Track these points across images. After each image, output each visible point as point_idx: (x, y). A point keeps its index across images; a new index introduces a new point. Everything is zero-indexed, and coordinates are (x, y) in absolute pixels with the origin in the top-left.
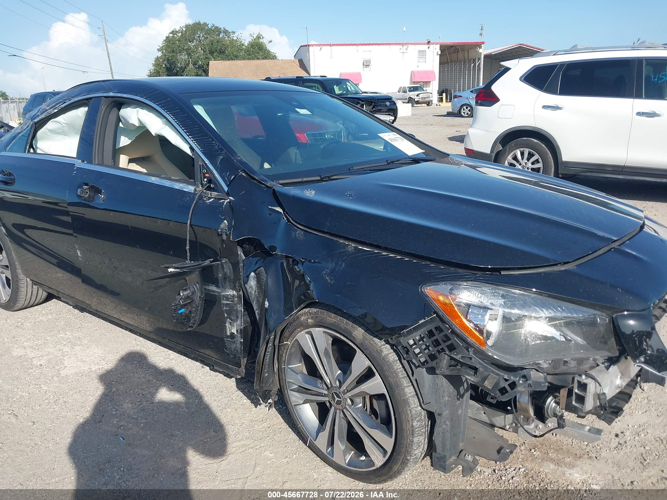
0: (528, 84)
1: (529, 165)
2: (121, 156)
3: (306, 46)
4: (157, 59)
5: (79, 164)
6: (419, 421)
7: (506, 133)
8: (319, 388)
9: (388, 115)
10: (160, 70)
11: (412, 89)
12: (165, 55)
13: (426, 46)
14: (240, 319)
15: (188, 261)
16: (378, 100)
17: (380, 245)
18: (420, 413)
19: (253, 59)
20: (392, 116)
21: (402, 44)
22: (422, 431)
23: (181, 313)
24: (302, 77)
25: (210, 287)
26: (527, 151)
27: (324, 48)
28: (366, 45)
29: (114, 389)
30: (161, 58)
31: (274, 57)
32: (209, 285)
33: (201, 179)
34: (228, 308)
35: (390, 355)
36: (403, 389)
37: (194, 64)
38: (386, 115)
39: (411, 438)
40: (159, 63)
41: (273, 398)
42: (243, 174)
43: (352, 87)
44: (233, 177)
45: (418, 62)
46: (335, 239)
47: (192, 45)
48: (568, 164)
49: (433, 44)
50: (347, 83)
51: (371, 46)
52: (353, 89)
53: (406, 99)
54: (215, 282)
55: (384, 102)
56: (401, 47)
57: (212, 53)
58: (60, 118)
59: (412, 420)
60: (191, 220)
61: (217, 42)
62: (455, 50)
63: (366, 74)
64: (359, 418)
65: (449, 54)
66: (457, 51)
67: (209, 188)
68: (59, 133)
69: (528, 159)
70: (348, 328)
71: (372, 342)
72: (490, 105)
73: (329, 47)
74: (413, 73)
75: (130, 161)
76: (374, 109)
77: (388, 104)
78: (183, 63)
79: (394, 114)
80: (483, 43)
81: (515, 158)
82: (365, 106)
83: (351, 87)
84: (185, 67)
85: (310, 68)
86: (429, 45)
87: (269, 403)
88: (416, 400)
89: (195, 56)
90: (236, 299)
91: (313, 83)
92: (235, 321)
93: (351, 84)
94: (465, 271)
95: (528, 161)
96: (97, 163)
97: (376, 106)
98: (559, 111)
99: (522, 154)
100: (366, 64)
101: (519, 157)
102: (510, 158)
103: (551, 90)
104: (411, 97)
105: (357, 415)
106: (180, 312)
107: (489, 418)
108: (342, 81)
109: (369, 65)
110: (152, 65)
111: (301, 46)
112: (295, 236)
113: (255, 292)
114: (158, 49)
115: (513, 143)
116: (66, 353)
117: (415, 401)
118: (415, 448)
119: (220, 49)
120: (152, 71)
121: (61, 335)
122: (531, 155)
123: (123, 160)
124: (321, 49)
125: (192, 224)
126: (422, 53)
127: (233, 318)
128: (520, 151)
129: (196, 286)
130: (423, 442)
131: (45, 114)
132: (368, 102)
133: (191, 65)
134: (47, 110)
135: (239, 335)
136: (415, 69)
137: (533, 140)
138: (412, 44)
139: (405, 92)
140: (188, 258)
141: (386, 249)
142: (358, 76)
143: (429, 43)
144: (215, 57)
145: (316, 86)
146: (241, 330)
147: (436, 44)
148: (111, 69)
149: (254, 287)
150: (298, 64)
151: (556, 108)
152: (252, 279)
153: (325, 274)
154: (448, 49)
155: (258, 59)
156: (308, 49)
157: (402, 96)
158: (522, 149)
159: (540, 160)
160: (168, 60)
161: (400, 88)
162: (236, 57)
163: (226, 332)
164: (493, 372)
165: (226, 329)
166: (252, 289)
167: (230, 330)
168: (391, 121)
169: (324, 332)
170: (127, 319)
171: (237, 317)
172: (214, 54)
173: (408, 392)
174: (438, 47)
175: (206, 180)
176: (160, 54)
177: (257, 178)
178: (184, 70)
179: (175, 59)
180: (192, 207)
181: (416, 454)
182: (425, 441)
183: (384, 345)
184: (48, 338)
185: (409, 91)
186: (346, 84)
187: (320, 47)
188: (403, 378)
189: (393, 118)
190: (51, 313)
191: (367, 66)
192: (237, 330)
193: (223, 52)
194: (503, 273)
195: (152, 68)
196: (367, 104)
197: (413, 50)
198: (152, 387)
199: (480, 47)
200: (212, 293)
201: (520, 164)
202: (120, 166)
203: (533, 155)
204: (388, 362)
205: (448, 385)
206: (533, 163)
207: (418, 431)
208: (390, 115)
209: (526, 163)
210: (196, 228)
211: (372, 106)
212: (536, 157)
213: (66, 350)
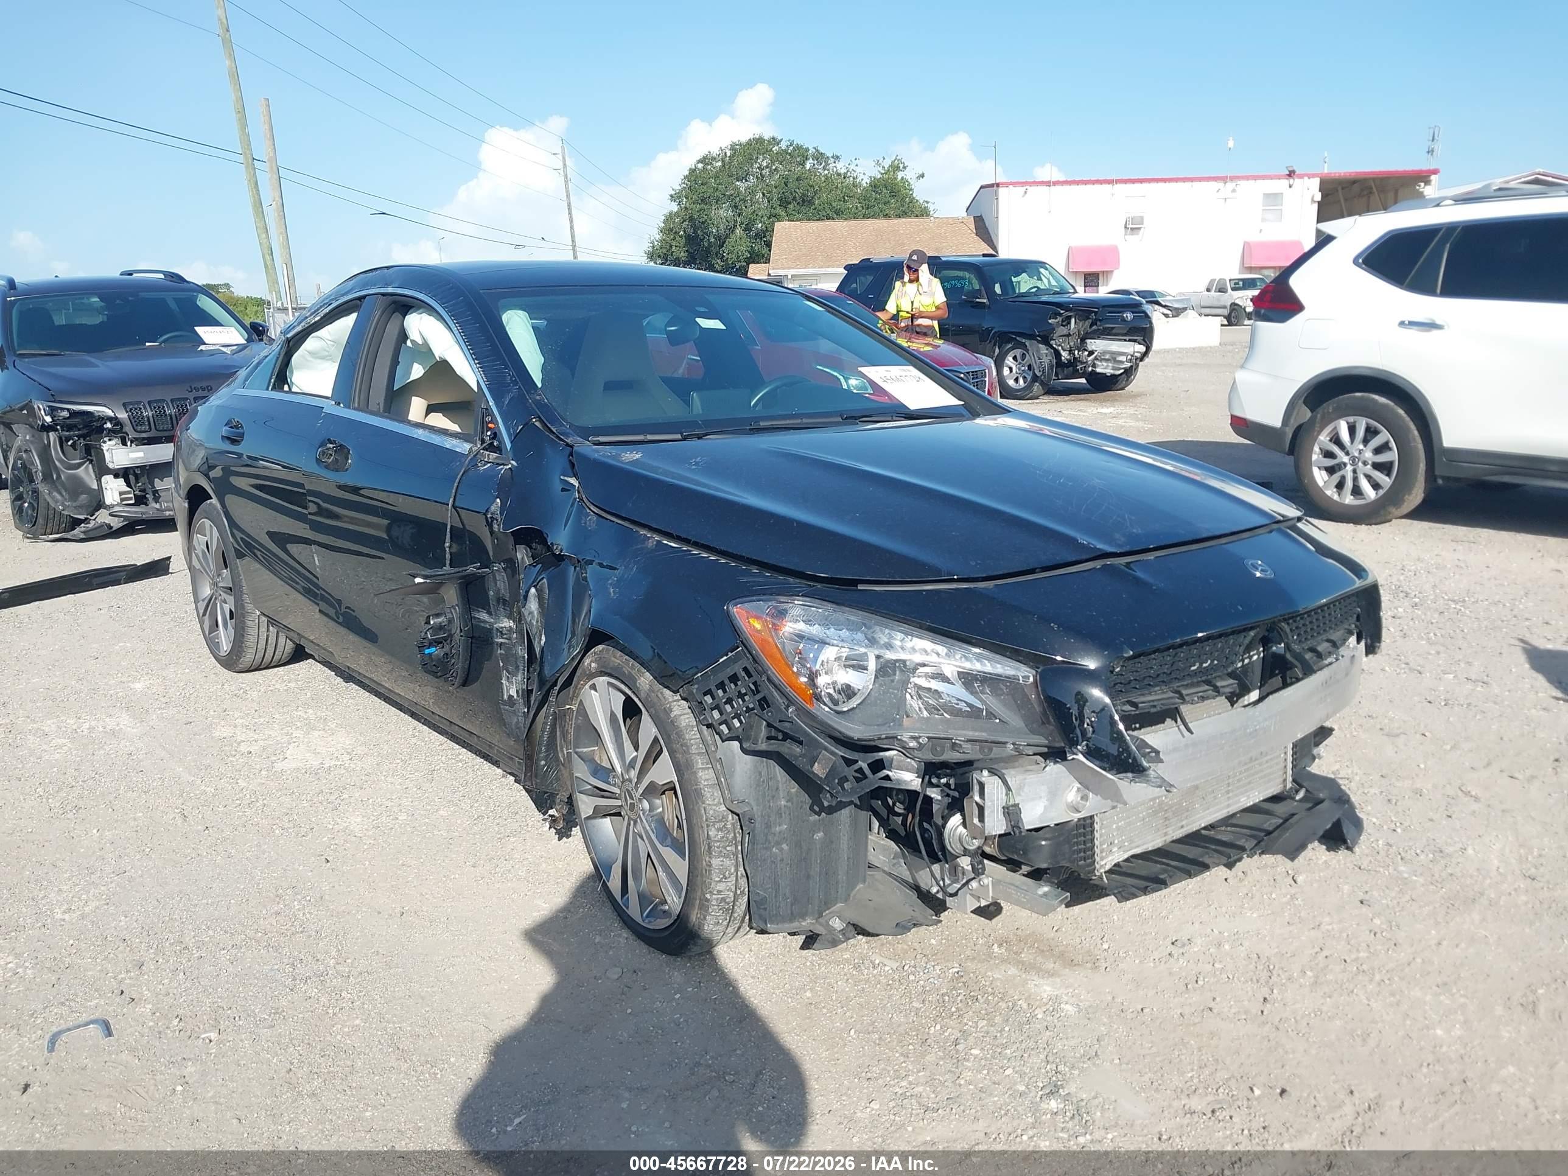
0: (1374, 272)
1: (1368, 455)
2: (413, 398)
3: (991, 186)
4: (670, 218)
5: (330, 408)
6: (719, 830)
7: (1315, 381)
8: (609, 784)
9: (1130, 340)
10: (674, 243)
11: (1241, 283)
12: (686, 208)
13: (1285, 183)
14: (521, 671)
15: (447, 568)
16: (1104, 307)
17: (689, 538)
18: (724, 819)
19: (874, 217)
20: (1140, 344)
21: (1224, 179)
22: (728, 848)
23: (430, 654)
24: (938, 258)
25: (481, 614)
26: (1362, 424)
27: (1032, 189)
28: (1133, 181)
29: (345, 796)
30: (677, 214)
31: (924, 213)
32: (479, 611)
33: (483, 433)
34: (503, 652)
35: (682, 717)
36: (695, 773)
37: (747, 229)
38: (1125, 340)
39: (707, 859)
40: (672, 226)
41: (558, 807)
42: (537, 424)
43: (1051, 279)
44: (520, 428)
45: (1264, 220)
46: (635, 528)
47: (742, 185)
48: (1455, 454)
49: (1301, 176)
50: (1042, 270)
51: (1145, 185)
52: (1054, 283)
53: (1224, 307)
54: (485, 606)
55: (1119, 313)
56: (1220, 185)
57: (784, 203)
58: (324, 332)
59: (708, 826)
60: (454, 499)
61: (798, 179)
62: (1362, 190)
63: (1129, 249)
64: (652, 830)
65: (1346, 200)
66: (1365, 193)
67: (491, 448)
68: (323, 358)
69: (1365, 441)
70: (633, 672)
71: (660, 695)
72: (1282, 319)
73: (1045, 188)
74: (1247, 248)
75: (430, 409)
76: (1094, 327)
77: (1129, 316)
78: (722, 227)
79: (1144, 340)
80: (1435, 172)
81: (1337, 440)
82: (1073, 321)
83: (1049, 279)
84: (727, 236)
85: (997, 236)
86: (1291, 181)
87: (550, 816)
88: (718, 794)
89: (747, 212)
90: (515, 635)
91: (960, 270)
92: (514, 675)
93: (1050, 273)
94: (798, 581)
95: (1365, 446)
96: (356, 405)
97: (1100, 320)
98: (1435, 333)
99: (1352, 430)
100: (1131, 226)
101: (1345, 436)
102: (1324, 437)
103: (1422, 285)
104: (1237, 302)
105: (650, 826)
106: (427, 651)
107: (912, 874)
108: (1029, 265)
109: (1139, 229)
110: (656, 231)
111: (982, 187)
112: (585, 523)
113: (537, 622)
114: (672, 196)
115: (1330, 406)
116: (294, 740)
117: (716, 794)
118: (717, 879)
119: (803, 194)
120: (656, 243)
121: (299, 713)
122: (1371, 432)
123: (417, 407)
124: (1026, 192)
125: (457, 504)
126: (1273, 199)
127: (510, 668)
128: (1348, 423)
129: (455, 609)
130: (732, 870)
131: (303, 324)
132: (1080, 313)
133: (739, 231)
134: (306, 318)
135: (521, 701)
136: (1255, 237)
137: (1376, 397)
138: (1247, 178)
139: (1223, 290)
140: (448, 562)
141: (697, 545)
142: (1112, 253)
143: (1291, 174)
144: (790, 211)
145: (967, 276)
146: (523, 690)
147: (1311, 176)
148: (573, 241)
149: (536, 613)
150: (973, 227)
151: (1432, 326)
152: (532, 598)
153: (611, 584)
154: (1343, 189)
155: (887, 216)
156: (996, 194)
157: (1218, 300)
158: (1351, 419)
159: (1393, 444)
160: (691, 219)
161: (1212, 281)
162: (838, 214)
163: (503, 695)
164: (826, 749)
165: (502, 689)
166: (533, 617)
167: (508, 691)
168: (1136, 354)
169: (609, 683)
170: (404, 690)
171: (517, 668)
172: (791, 206)
173: (703, 777)
174: (1316, 182)
175: (489, 433)
176: (674, 207)
177: (554, 430)
178: (724, 243)
179: (706, 217)
180: (459, 477)
181: (721, 891)
182: (737, 871)
183: (678, 701)
184: (277, 716)
185: (1233, 289)
186: (1039, 273)
187: (1023, 189)
188: (699, 754)
189: (1142, 349)
190: (296, 680)
191: (1135, 230)
192: (517, 691)
193: (809, 201)
194: (860, 587)
195: (658, 237)
196: (1080, 316)
197: (1252, 191)
198: (407, 798)
199: (1427, 182)
200: (482, 625)
201: (1347, 454)
202: (410, 418)
203: (1376, 432)
204: (678, 727)
205: (784, 779)
206: (1378, 451)
207: (718, 847)
208: (1135, 341)
209: (1360, 452)
210: (463, 513)
211: (1090, 321)
212: (1384, 436)
213: (298, 735)
